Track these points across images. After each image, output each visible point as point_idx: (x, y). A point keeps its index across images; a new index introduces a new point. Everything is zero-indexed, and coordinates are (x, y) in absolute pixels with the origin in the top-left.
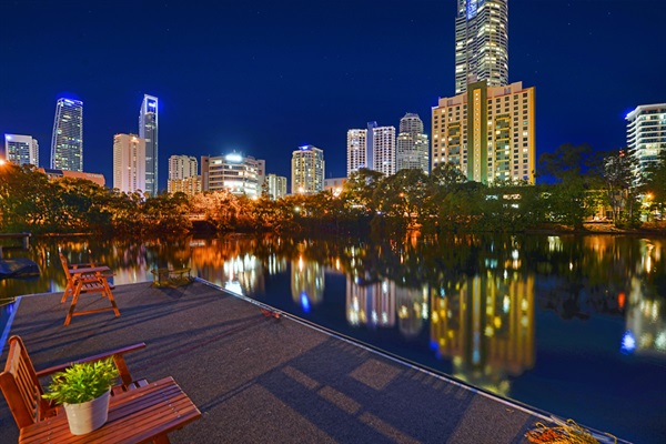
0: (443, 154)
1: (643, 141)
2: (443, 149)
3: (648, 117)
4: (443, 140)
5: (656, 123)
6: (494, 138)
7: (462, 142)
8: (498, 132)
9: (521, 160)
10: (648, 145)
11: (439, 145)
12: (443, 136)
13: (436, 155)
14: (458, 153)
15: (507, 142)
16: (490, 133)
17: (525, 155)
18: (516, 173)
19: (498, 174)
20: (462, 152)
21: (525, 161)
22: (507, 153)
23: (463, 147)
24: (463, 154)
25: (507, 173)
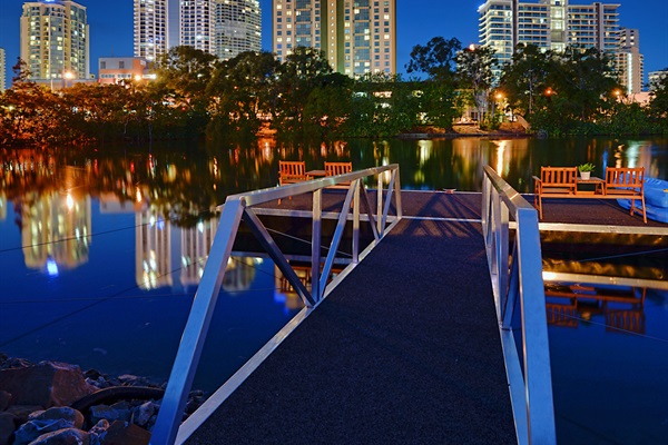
0: (289, 33)
1: (493, 38)
2: (289, 26)
3: (496, 12)
4: (289, 13)
5: (502, 19)
6: (351, 18)
7: (313, 19)
8: (357, 11)
9: (382, 48)
10: (496, 42)
11: (284, 20)
12: (288, 8)
13: (279, 33)
14: (309, 33)
15: (367, 26)
16: (348, 12)
17: (387, 43)
18: (377, 65)
19: (357, 64)
20: (314, 33)
21: (387, 50)
22: (367, 38)
23: (316, 26)
24: (315, 35)
25: (367, 64)
